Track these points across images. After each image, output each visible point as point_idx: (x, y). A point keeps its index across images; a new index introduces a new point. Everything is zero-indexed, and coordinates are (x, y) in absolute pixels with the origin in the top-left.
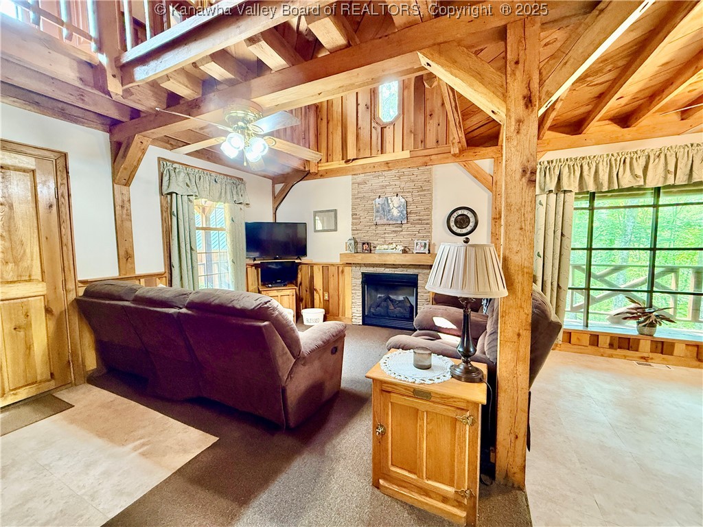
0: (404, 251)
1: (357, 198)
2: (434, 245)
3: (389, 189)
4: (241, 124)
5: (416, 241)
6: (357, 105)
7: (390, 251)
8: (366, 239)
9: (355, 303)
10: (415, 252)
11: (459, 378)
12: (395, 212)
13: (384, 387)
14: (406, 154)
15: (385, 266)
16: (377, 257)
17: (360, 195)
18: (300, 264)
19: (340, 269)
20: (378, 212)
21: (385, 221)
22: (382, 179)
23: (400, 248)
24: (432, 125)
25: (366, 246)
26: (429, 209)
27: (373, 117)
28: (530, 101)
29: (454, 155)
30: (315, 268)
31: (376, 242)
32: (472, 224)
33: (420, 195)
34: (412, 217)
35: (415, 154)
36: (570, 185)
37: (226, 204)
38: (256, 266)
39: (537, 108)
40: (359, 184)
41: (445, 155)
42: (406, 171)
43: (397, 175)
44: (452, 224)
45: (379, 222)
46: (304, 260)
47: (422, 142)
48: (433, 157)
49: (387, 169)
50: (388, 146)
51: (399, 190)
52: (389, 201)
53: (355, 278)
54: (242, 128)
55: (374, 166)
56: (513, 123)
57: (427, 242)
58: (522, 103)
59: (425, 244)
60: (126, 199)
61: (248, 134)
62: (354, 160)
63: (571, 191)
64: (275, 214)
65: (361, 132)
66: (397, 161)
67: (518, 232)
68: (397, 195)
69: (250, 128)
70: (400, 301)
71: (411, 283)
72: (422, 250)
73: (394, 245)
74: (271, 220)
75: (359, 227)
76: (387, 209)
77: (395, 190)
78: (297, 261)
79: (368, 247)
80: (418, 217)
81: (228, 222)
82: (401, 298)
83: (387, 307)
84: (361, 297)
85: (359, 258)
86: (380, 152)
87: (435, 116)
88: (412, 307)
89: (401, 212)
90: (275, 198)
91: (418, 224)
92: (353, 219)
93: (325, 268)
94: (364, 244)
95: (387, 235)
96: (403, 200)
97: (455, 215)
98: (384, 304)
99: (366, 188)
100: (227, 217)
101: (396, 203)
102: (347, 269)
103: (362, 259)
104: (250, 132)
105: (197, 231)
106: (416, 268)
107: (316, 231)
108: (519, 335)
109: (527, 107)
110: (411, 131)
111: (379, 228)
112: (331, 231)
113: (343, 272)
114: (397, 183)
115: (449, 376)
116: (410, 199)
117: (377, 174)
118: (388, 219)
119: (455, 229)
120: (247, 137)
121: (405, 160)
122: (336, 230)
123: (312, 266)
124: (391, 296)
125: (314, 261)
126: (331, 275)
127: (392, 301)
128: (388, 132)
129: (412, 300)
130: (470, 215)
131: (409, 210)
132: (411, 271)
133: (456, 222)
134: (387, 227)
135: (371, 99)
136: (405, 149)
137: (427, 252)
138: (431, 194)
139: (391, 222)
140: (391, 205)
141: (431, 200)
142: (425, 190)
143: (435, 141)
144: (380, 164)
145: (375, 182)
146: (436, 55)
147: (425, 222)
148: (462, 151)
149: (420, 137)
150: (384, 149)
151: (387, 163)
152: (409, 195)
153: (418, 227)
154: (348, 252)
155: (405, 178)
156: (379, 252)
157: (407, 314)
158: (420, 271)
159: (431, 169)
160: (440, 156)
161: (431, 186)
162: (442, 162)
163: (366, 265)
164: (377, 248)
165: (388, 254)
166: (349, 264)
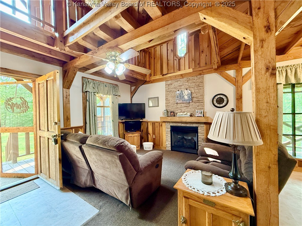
0: (191, 116)
1: (168, 91)
2: (206, 112)
3: (183, 87)
4: (113, 58)
5: (196, 111)
6: (167, 50)
7: (184, 116)
8: (172, 110)
9: (168, 140)
10: (196, 116)
11: (231, 193)
12: (186, 97)
14: (191, 70)
15: (182, 122)
16: (178, 119)
17: (169, 90)
18: (142, 121)
20: (178, 97)
21: (181, 102)
22: (179, 82)
23: (189, 114)
24: (203, 56)
25: (172, 113)
26: (203, 95)
27: (175, 55)
28: (269, 29)
29: (215, 69)
30: (149, 124)
31: (177, 112)
32: (225, 102)
33: (198, 89)
34: (194, 99)
35: (195, 70)
36: (280, 80)
37: (110, 96)
38: (123, 123)
39: (274, 32)
40: (168, 85)
41: (210, 70)
42: (191, 78)
43: (187, 80)
44: (215, 102)
45: (179, 102)
46: (144, 120)
47: (198, 64)
48: (204, 71)
49: (182, 77)
50: (182, 67)
51: (188, 87)
52: (183, 92)
53: (167, 128)
54: (114, 60)
55: (176, 76)
56: (259, 42)
57: (202, 111)
58: (264, 30)
59: (201, 112)
60: (68, 95)
61: (117, 63)
62: (166, 74)
63: (281, 84)
64: (131, 100)
65: (169, 62)
66: (187, 74)
67: (265, 104)
68: (187, 89)
69: (117, 60)
70: (189, 140)
71: (195, 130)
72: (200, 115)
73: (186, 113)
74: (130, 103)
75: (169, 105)
76: (182, 96)
77: (186, 87)
78: (141, 120)
79: (173, 114)
80: (197, 99)
81: (111, 103)
82: (190, 138)
83: (183, 142)
84: (170, 137)
85: (169, 119)
86: (178, 70)
87: (205, 52)
88: (195, 142)
89: (189, 97)
90: (131, 93)
91: (198, 102)
92: (166, 101)
93: (154, 123)
94: (171, 112)
95: (182, 108)
96: (190, 92)
97: (216, 97)
98: (181, 141)
99: (172, 86)
100: (111, 102)
101: (186, 93)
102: (164, 124)
103: (171, 119)
104: (117, 61)
105: (97, 108)
106: (197, 124)
107: (149, 107)
108: (269, 167)
109: (267, 32)
110: (193, 60)
111: (178, 105)
112: (156, 106)
113: (161, 125)
114: (187, 84)
115: (224, 191)
116: (193, 91)
117: (177, 80)
118: (182, 101)
119: (216, 104)
120: (116, 64)
121: (190, 73)
122: (158, 106)
123: (147, 122)
124: (185, 137)
125: (149, 120)
126: (156, 127)
127: (185, 139)
128: (182, 61)
129: (195, 139)
130: (224, 97)
131: (193, 96)
132: (194, 125)
133: (217, 101)
134: (182, 104)
135: (174, 47)
136: (190, 68)
137: (202, 116)
138: (204, 88)
139: (184, 102)
140: (184, 94)
141: (204, 91)
142: (200, 86)
143: (205, 63)
144: (178, 75)
145: (176, 84)
146: (210, 12)
147: (201, 101)
148: (218, 67)
149: (197, 62)
150: (180, 69)
151: (182, 75)
152: (192, 89)
153: (198, 104)
154: (164, 116)
155: (191, 81)
156: (179, 116)
157: (193, 146)
158: (199, 125)
159: (203, 76)
160: (207, 70)
161: (203, 84)
162: (209, 73)
163: (173, 122)
164: (178, 114)
165: (183, 117)
166: (165, 122)
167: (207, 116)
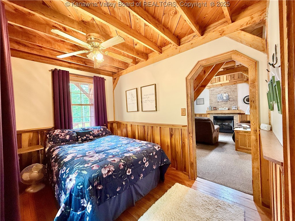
0: (228, 109)
1: (211, 95)
2: (239, 107)
3: (222, 92)
5: (232, 106)
8: (215, 106)
10: (232, 109)
12: (225, 98)
13: (238, 132)
14: (228, 81)
15: (222, 114)
16: (219, 111)
17: (212, 94)
19: (206, 115)
20: (219, 98)
21: (221, 101)
23: (227, 108)
26: (237, 97)
29: (245, 81)
31: (218, 107)
33: (233, 93)
34: (231, 99)
35: (231, 81)
40: (212, 91)
41: (242, 81)
42: (228, 86)
43: (225, 87)
44: (245, 101)
45: (219, 101)
47: (233, 78)
48: (237, 82)
49: (221, 86)
51: (226, 92)
52: (223, 95)
55: (217, 85)
57: (237, 106)
66: (225, 83)
71: (231, 119)
72: (235, 109)
73: (225, 108)
75: (212, 103)
76: (222, 97)
77: (224, 92)
79: (215, 109)
80: (233, 99)
82: (227, 124)
83: (223, 126)
85: (213, 112)
86: (218, 81)
88: (232, 127)
89: (227, 98)
92: (210, 100)
93: (201, 115)
94: (214, 108)
95: (222, 105)
96: (227, 95)
97: (246, 98)
98: (221, 125)
99: (214, 91)
101: (225, 95)
106: (233, 114)
107: (197, 104)
111: (219, 103)
112: (202, 104)
114: (225, 90)
116: (230, 94)
117: (218, 87)
121: (227, 83)
122: (204, 104)
124: (223, 123)
125: (196, 113)
127: (224, 125)
129: (231, 124)
131: (229, 97)
132: (231, 115)
133: (247, 100)
134: (222, 103)
137: (237, 109)
138: (237, 92)
139: (223, 101)
141: (237, 94)
142: (235, 91)
143: (238, 77)
144: (219, 84)
145: (218, 90)
146: (245, 72)
147: (236, 100)
148: (247, 80)
149: (232, 76)
150: (220, 80)
151: (221, 84)
152: (229, 93)
153: (233, 102)
154: (209, 110)
155: (228, 88)
156: (220, 110)
157: (230, 129)
158: (234, 115)
159: (237, 85)
160: (239, 81)
161: (237, 90)
162: (240, 83)
163: (215, 114)
164: (219, 109)
165: (223, 110)
166: (209, 114)
167: (240, 109)
